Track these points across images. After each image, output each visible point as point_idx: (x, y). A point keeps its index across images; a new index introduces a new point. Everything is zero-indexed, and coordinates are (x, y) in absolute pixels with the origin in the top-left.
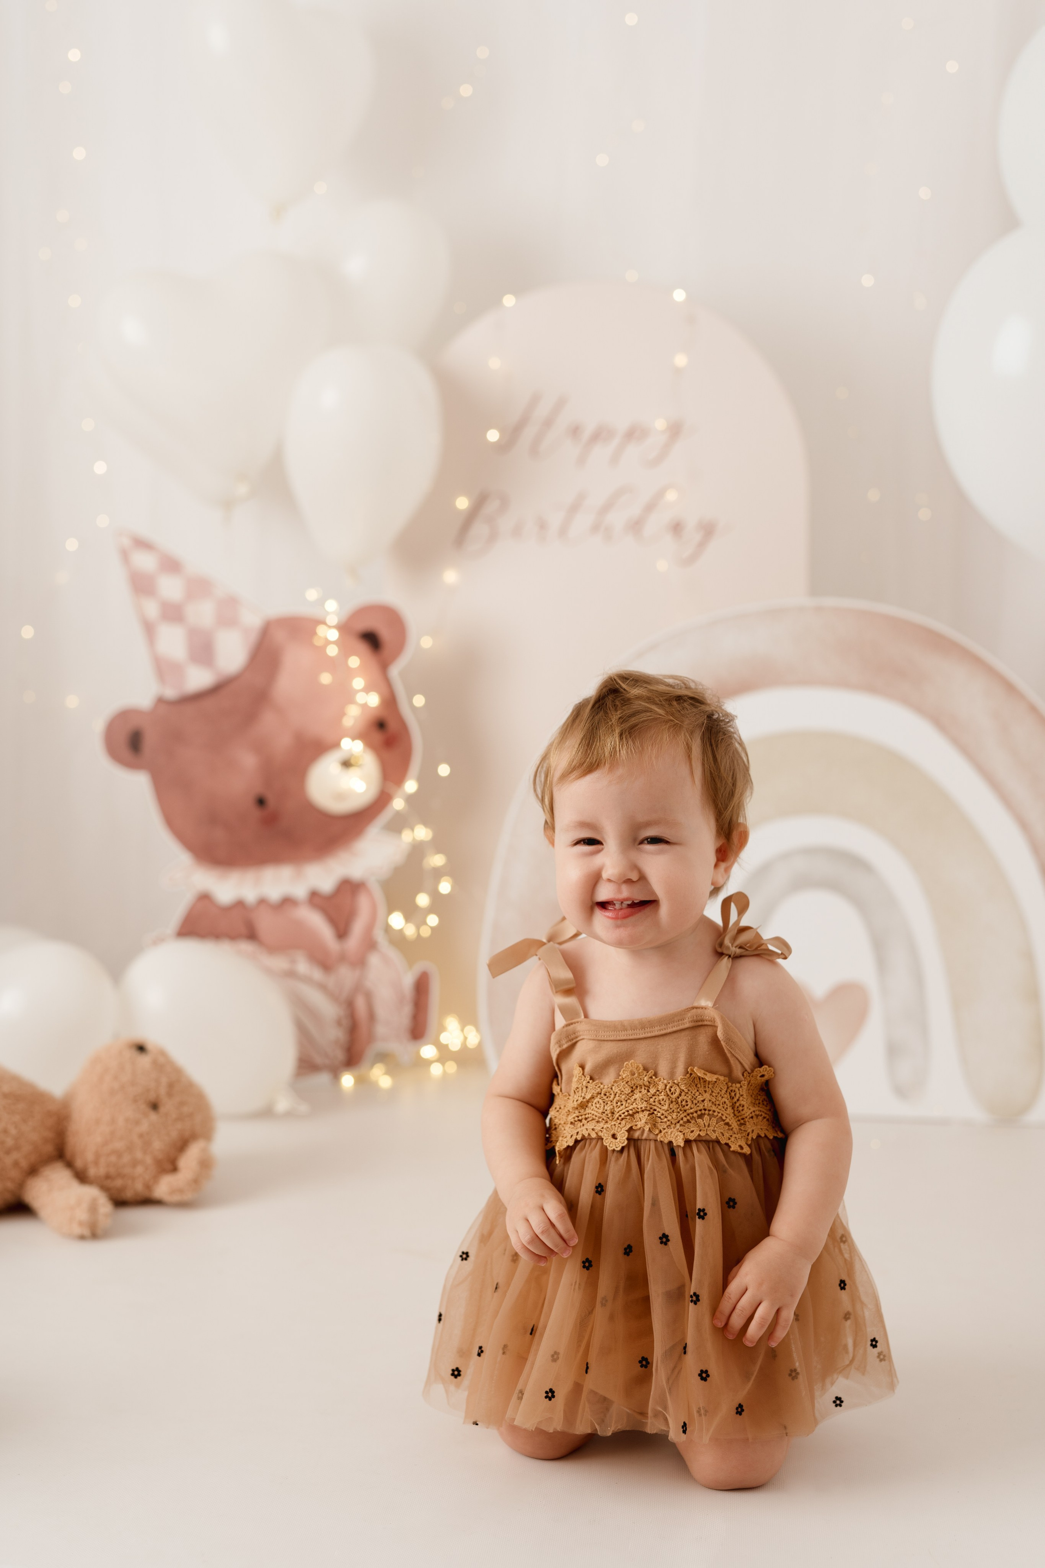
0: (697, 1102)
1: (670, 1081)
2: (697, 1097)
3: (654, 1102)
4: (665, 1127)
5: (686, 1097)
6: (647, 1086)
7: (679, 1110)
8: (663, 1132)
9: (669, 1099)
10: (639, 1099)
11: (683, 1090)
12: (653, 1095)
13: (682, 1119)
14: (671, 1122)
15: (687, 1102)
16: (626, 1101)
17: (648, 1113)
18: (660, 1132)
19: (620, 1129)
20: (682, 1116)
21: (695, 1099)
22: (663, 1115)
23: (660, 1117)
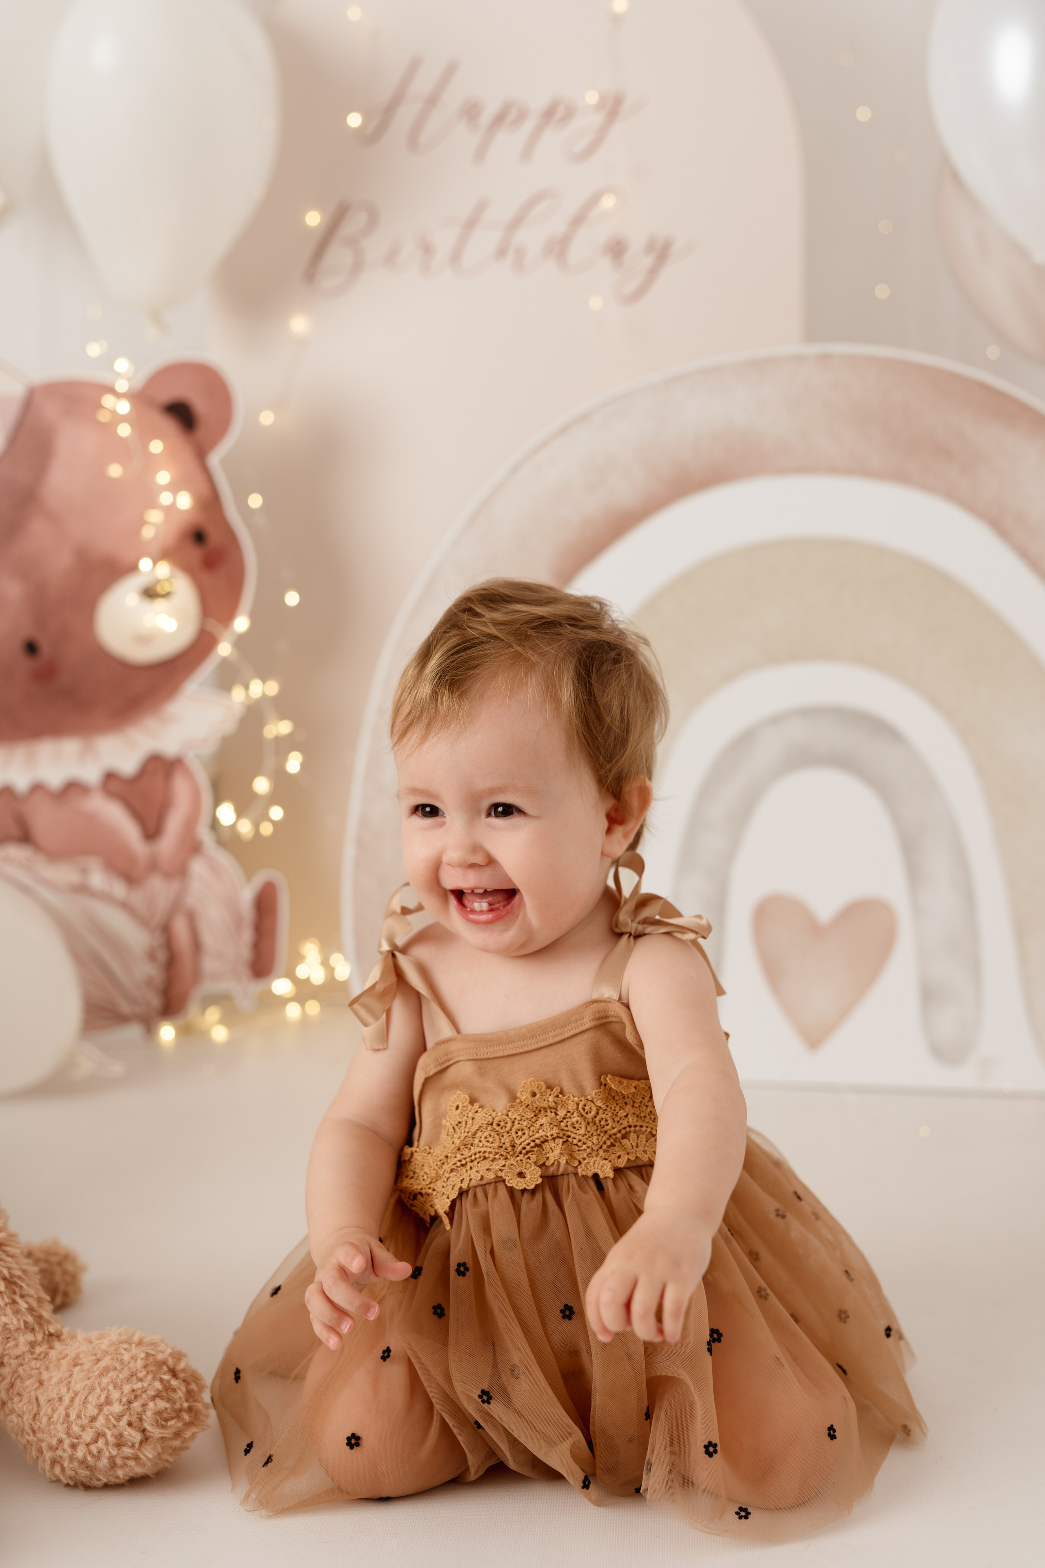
0: (619, 1119)
1: (582, 1098)
2: (618, 1113)
3: (567, 1126)
4: (585, 1156)
5: (604, 1115)
6: (554, 1108)
7: (599, 1132)
8: (584, 1163)
9: (585, 1120)
10: (548, 1125)
11: (600, 1107)
12: (564, 1118)
13: (605, 1143)
14: (592, 1149)
15: (606, 1121)
16: (529, 1128)
17: (561, 1140)
18: (580, 1163)
19: (528, 1165)
20: (605, 1138)
21: (616, 1115)
22: (580, 1141)
23: (576, 1145)
